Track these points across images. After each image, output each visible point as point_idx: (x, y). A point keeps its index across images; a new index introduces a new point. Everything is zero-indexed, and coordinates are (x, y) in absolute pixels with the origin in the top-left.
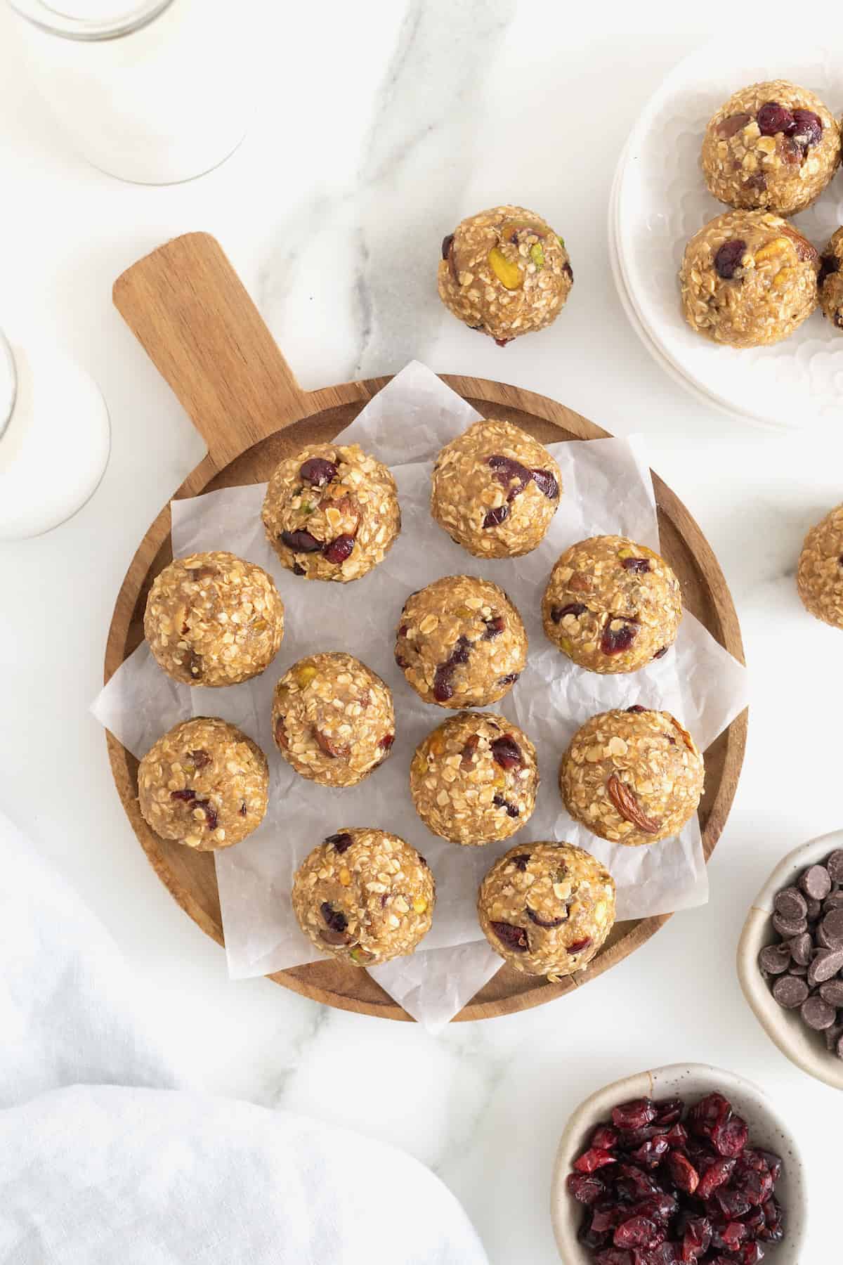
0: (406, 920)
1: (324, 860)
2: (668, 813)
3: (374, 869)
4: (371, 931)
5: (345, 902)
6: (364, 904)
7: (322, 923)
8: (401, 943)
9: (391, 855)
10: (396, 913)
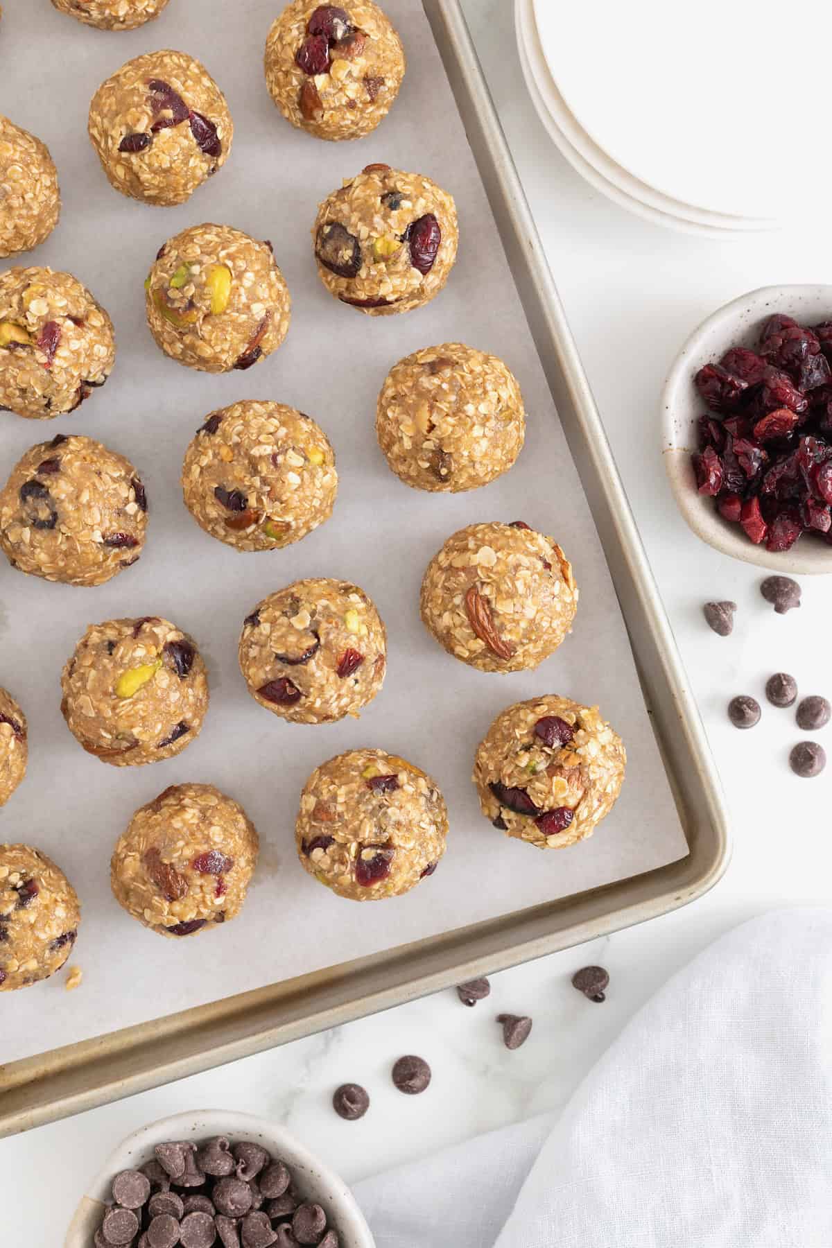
0: (306, 475)
1: (200, 449)
2: (525, 641)
3: (252, 434)
4: (274, 497)
5: (235, 477)
6: (255, 472)
7: (223, 511)
9: (265, 416)
10: (292, 469)
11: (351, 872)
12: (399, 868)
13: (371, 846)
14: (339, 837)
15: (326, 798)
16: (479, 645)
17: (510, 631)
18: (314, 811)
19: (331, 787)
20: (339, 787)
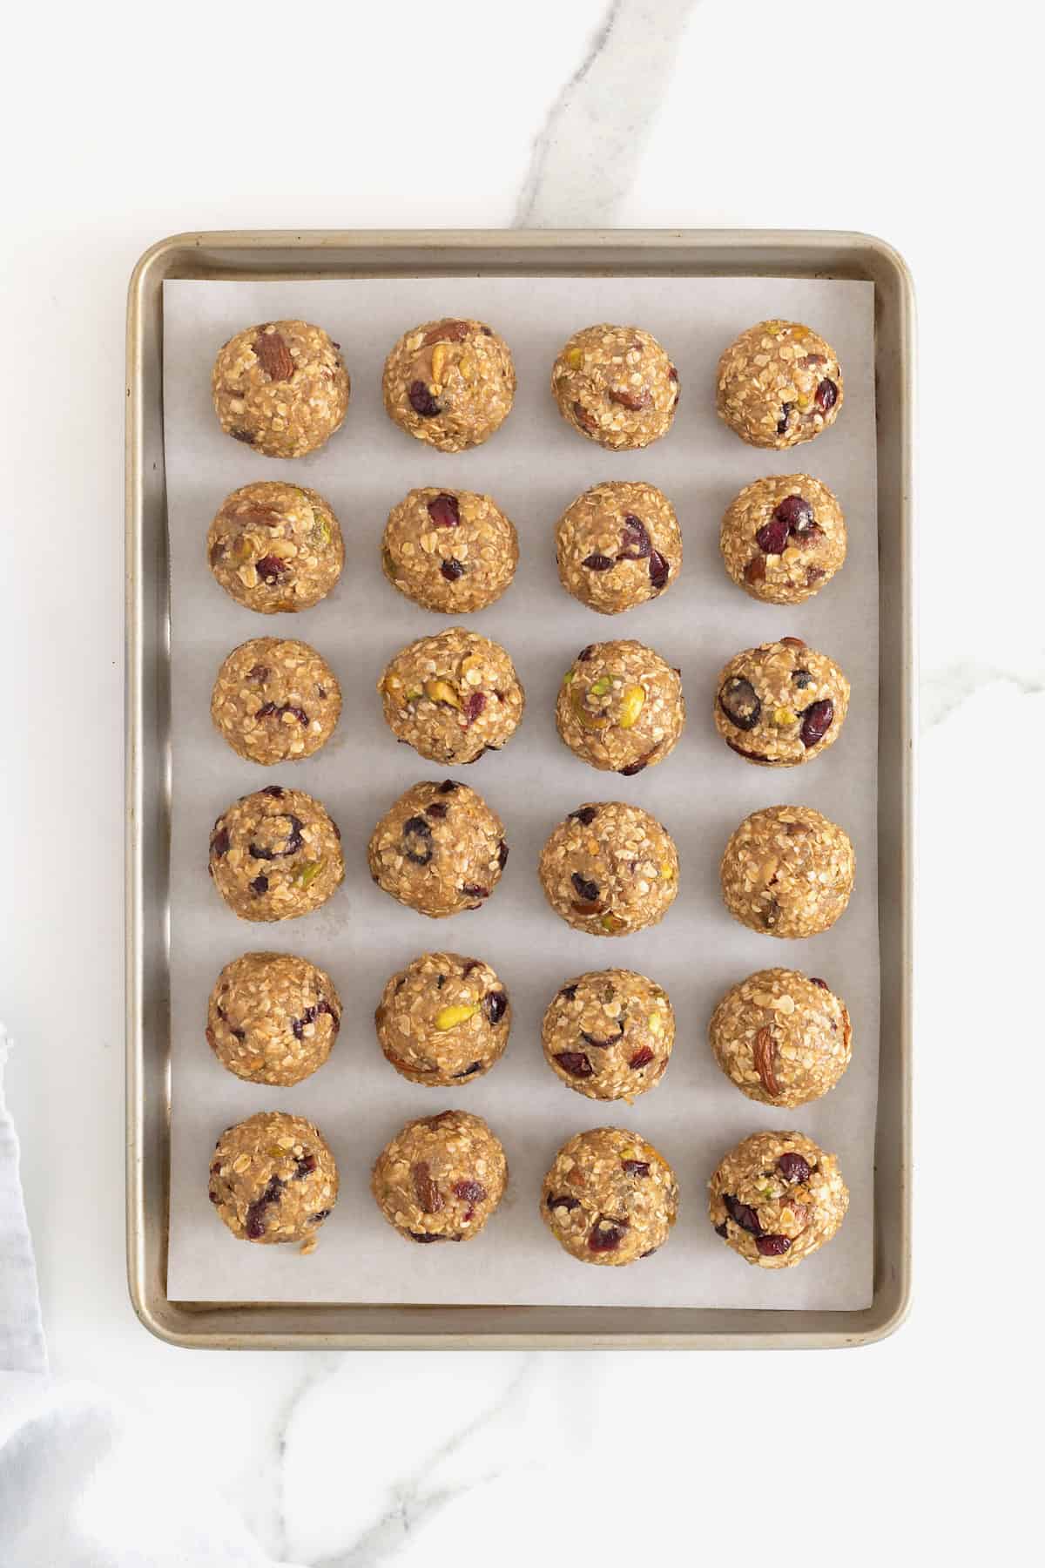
0: (654, 886)
1: (570, 834)
2: (794, 1085)
3: (620, 837)
4: (623, 897)
5: (595, 870)
6: (614, 872)
7: (574, 894)
8: (651, 909)
9: (635, 824)
10: (644, 878)
11: (585, 1236)
12: (627, 1245)
13: (610, 1219)
14: (586, 1203)
15: (583, 1165)
16: (755, 1077)
17: (785, 1075)
18: (569, 1173)
19: (591, 1157)
20: (598, 1159)
